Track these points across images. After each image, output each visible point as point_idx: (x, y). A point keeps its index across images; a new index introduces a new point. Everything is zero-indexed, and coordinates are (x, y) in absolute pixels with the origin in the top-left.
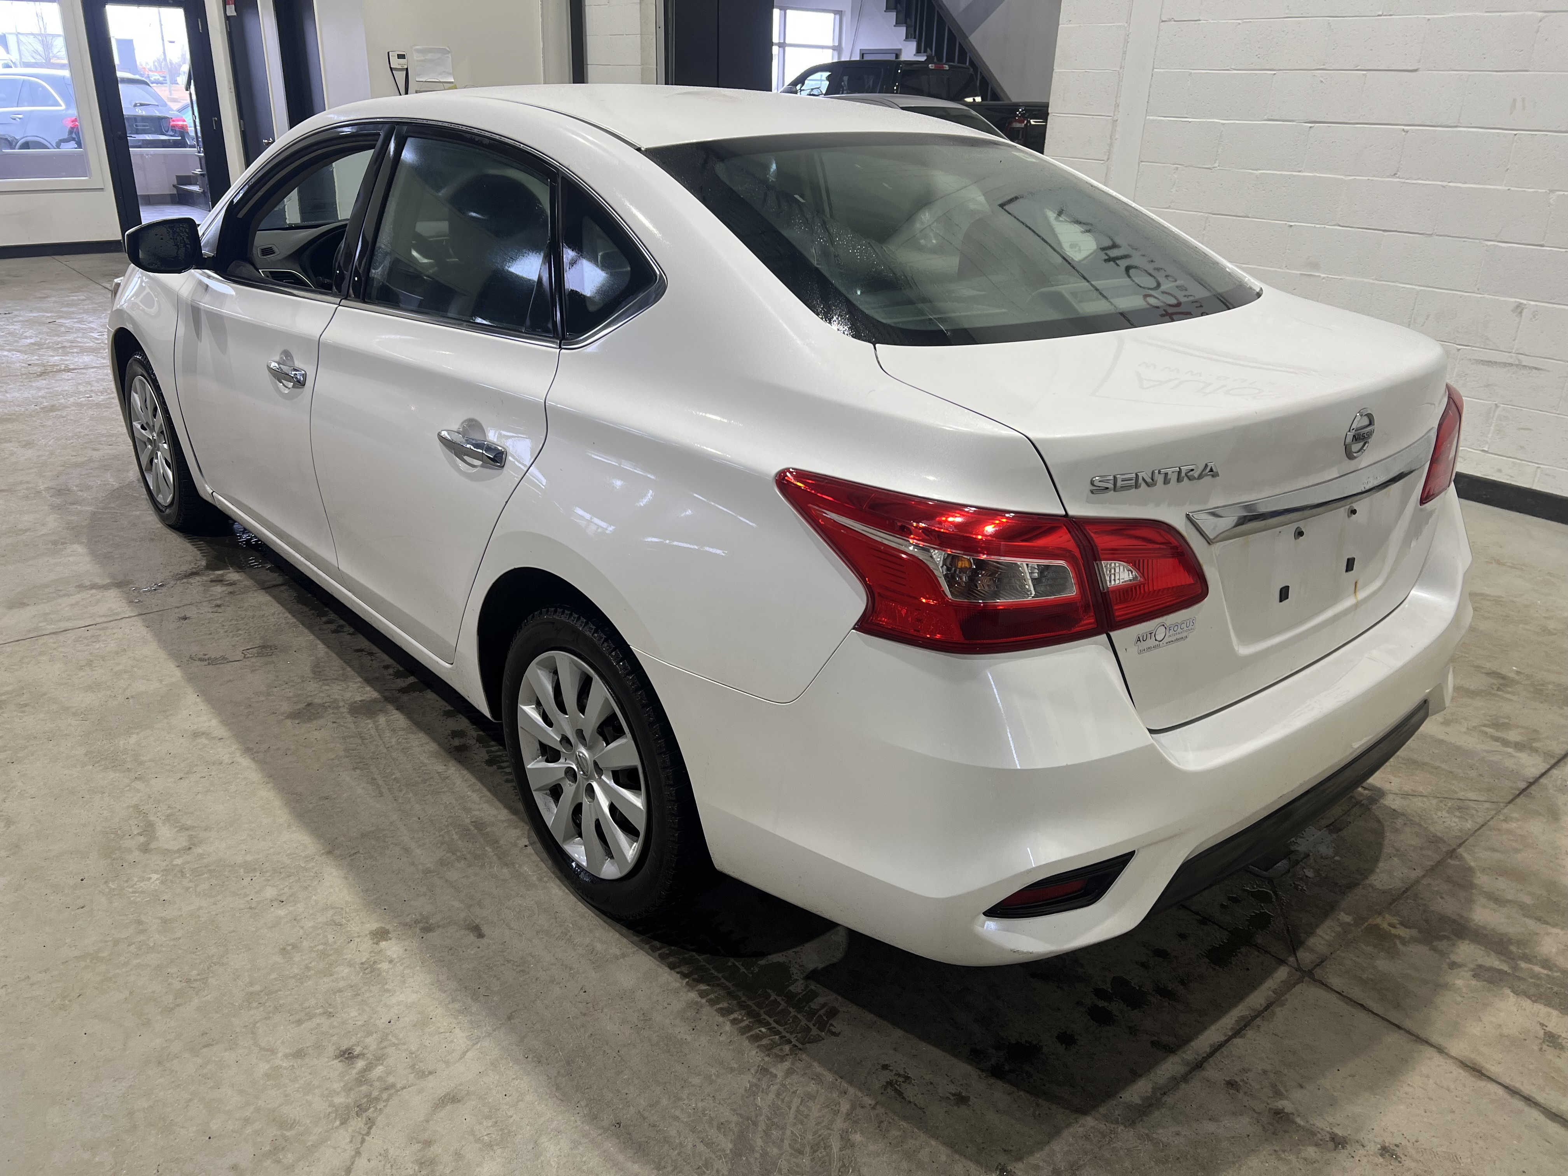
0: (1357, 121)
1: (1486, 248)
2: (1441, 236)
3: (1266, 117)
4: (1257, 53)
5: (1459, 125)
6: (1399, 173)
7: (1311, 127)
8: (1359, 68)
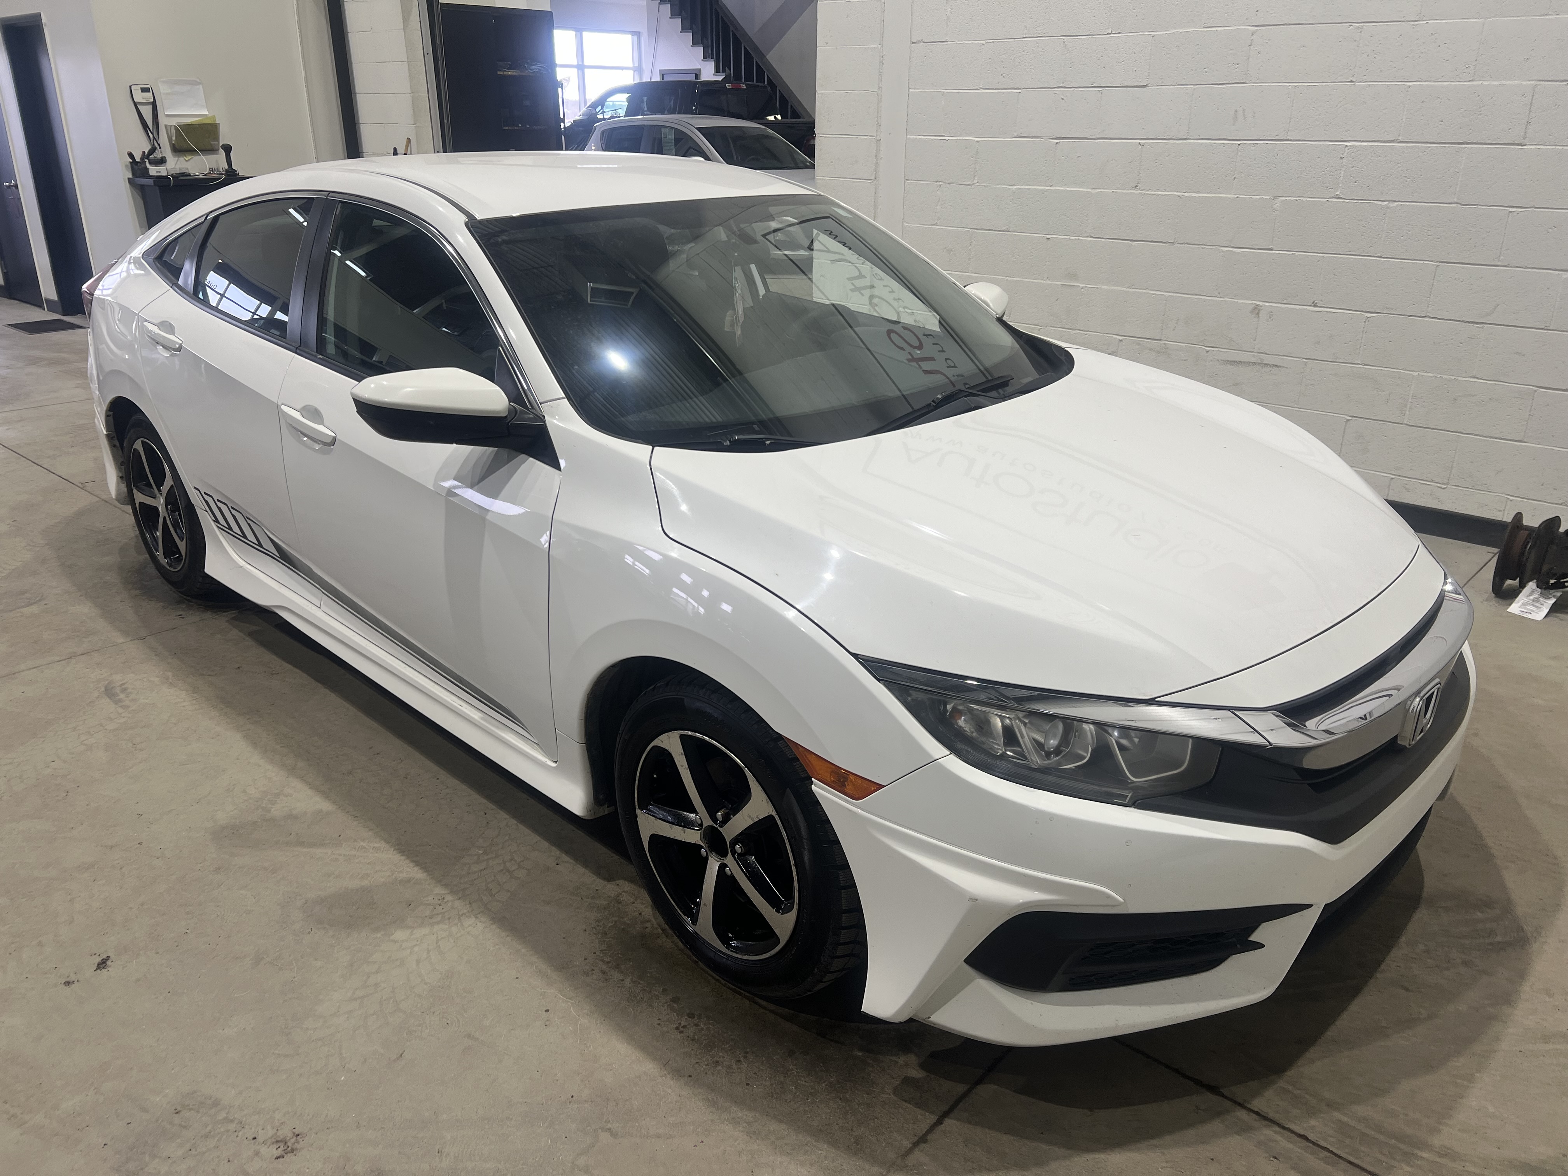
0: (1098, 137)
1: (1222, 254)
2: (1182, 244)
3: (1015, 135)
4: (1002, 73)
5: (1188, 137)
6: (1139, 185)
7: (1057, 143)
8: (1094, 85)
